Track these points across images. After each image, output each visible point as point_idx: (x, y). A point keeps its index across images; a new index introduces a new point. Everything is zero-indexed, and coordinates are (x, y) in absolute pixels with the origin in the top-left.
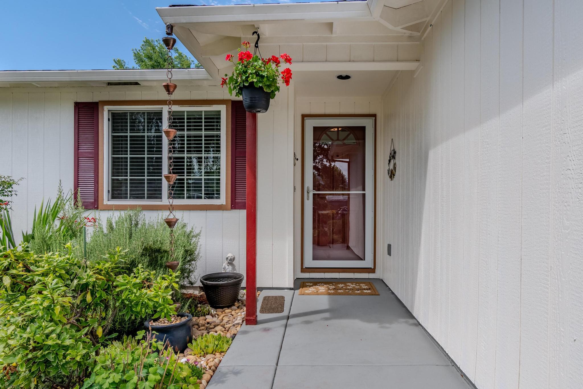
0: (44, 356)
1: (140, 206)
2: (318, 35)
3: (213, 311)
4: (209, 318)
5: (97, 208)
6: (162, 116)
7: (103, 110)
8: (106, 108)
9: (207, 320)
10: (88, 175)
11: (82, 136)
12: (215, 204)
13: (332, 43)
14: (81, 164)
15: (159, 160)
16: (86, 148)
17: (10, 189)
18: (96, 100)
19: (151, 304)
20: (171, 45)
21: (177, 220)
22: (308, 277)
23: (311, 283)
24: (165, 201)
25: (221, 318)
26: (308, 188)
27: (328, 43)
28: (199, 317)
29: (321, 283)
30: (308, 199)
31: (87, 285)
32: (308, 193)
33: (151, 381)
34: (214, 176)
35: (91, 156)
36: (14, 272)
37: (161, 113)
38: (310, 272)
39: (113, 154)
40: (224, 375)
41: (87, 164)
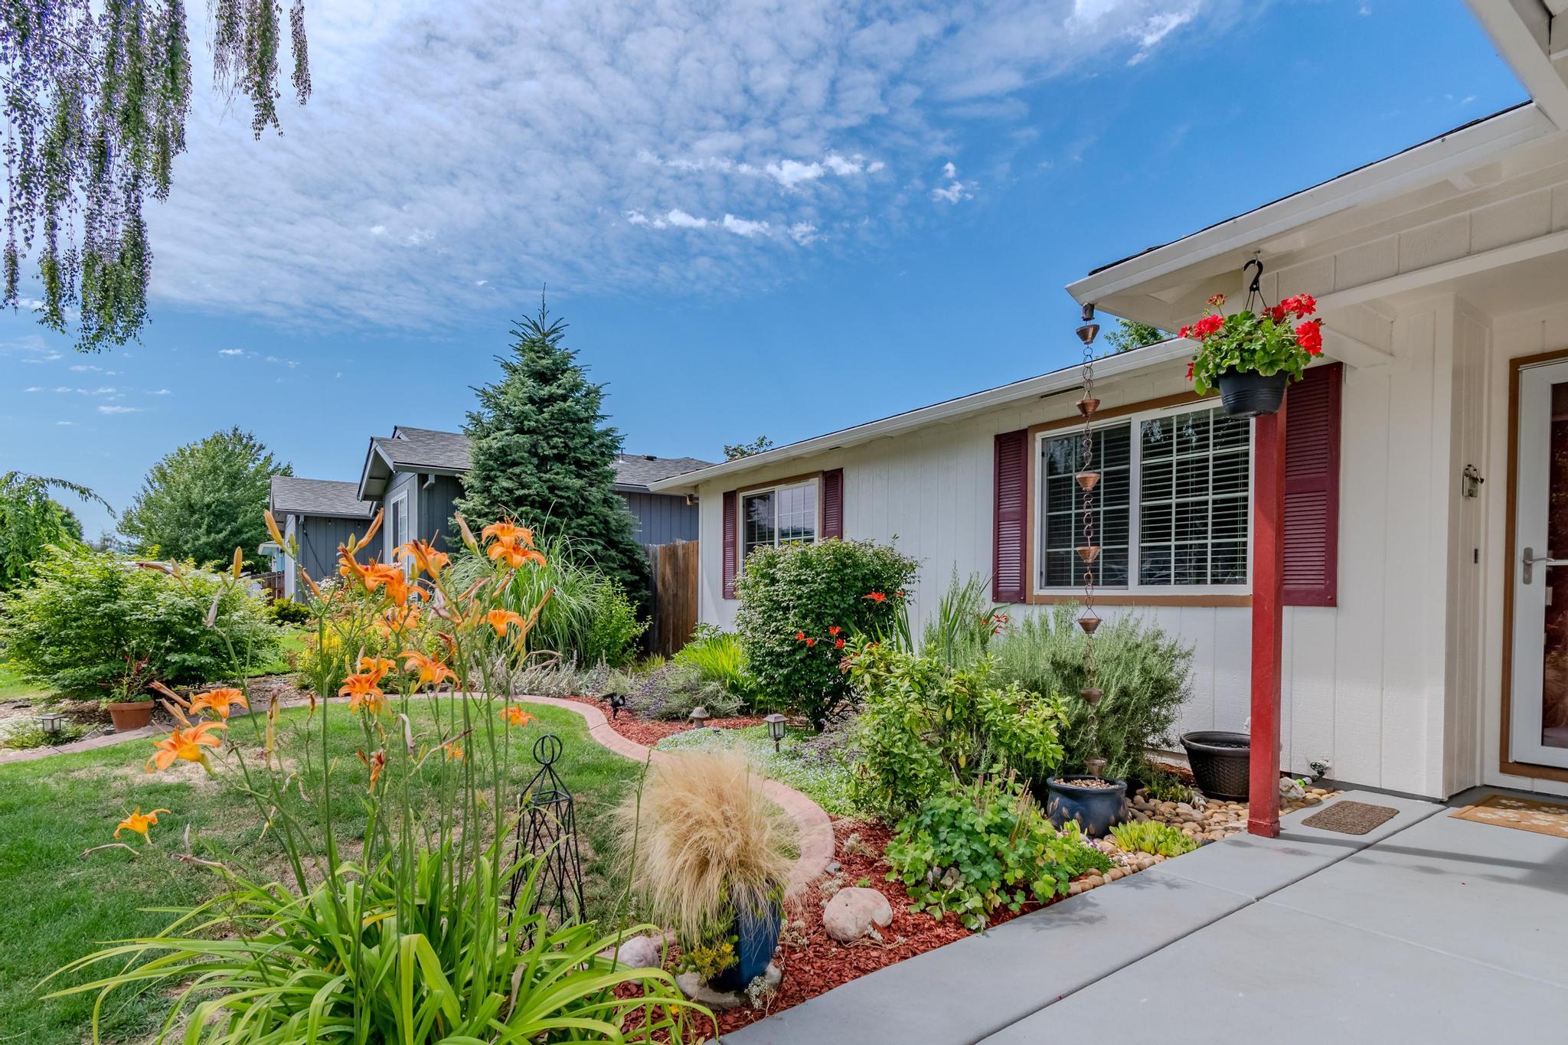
0: (890, 764)
1: (1076, 597)
2: (1441, 201)
3: (1199, 799)
4: (1183, 808)
5: (1024, 601)
6: (1129, 432)
7: (1034, 439)
8: (1039, 436)
9: (1178, 810)
10: (1012, 548)
11: (1005, 487)
12: (1236, 594)
13: (1482, 208)
14: (1004, 533)
15: (1124, 514)
16: (1010, 506)
17: (912, 574)
18: (1024, 426)
19: (1023, 736)
20: (1090, 336)
21: (1099, 621)
22: (1528, 789)
23: (1518, 801)
24: (1134, 588)
25: (1208, 813)
26: (1528, 553)
27: (1474, 210)
28: (1163, 801)
29: (1550, 806)
30: (1527, 581)
31: (946, 698)
32: (1528, 567)
33: (986, 818)
34: (1236, 536)
35: (1016, 517)
36: (874, 670)
37: (1129, 427)
38: (1533, 777)
39: (1050, 511)
40: (1150, 881)
41: (1010, 530)
